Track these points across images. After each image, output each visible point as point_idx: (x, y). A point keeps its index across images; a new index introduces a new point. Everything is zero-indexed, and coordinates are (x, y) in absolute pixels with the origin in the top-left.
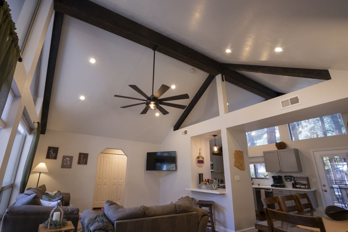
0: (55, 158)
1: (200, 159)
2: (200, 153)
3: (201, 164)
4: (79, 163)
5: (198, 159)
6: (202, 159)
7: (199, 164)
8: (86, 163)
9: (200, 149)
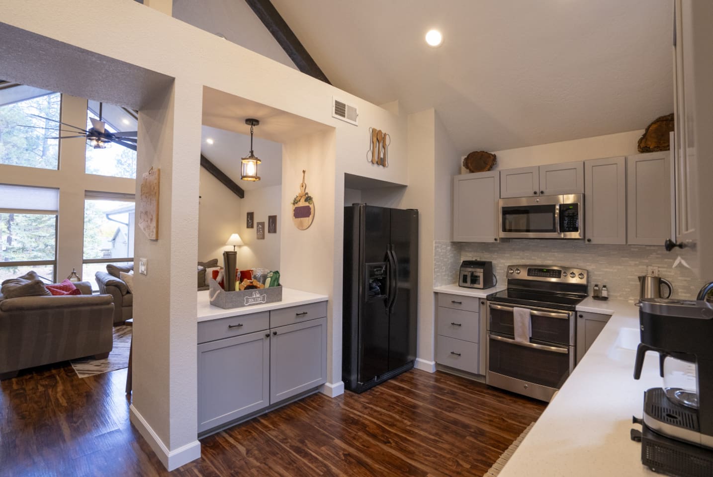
0: (252, 227)
1: (302, 204)
2: (304, 186)
3: (302, 219)
4: (269, 232)
5: (296, 206)
6: (307, 204)
7: (299, 219)
8: (275, 232)
9: (304, 172)
